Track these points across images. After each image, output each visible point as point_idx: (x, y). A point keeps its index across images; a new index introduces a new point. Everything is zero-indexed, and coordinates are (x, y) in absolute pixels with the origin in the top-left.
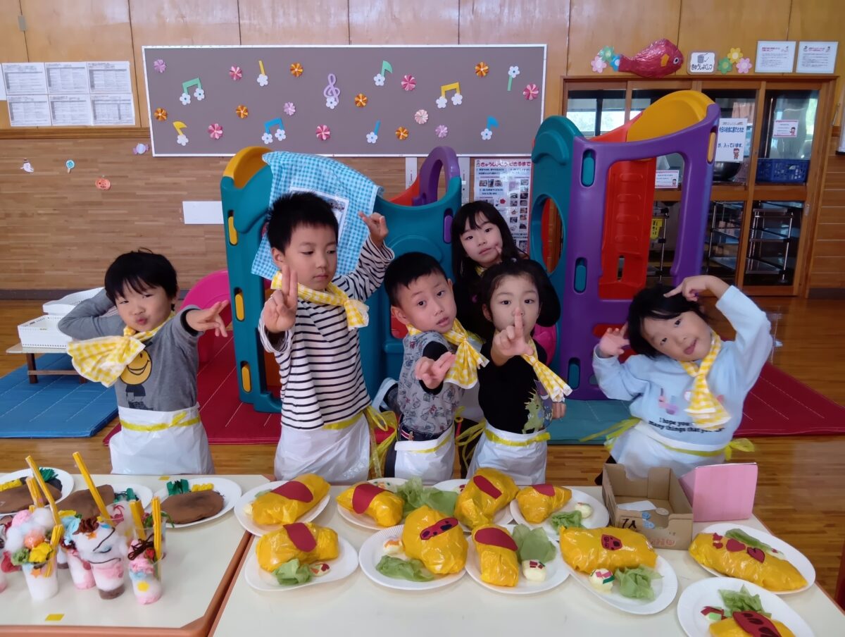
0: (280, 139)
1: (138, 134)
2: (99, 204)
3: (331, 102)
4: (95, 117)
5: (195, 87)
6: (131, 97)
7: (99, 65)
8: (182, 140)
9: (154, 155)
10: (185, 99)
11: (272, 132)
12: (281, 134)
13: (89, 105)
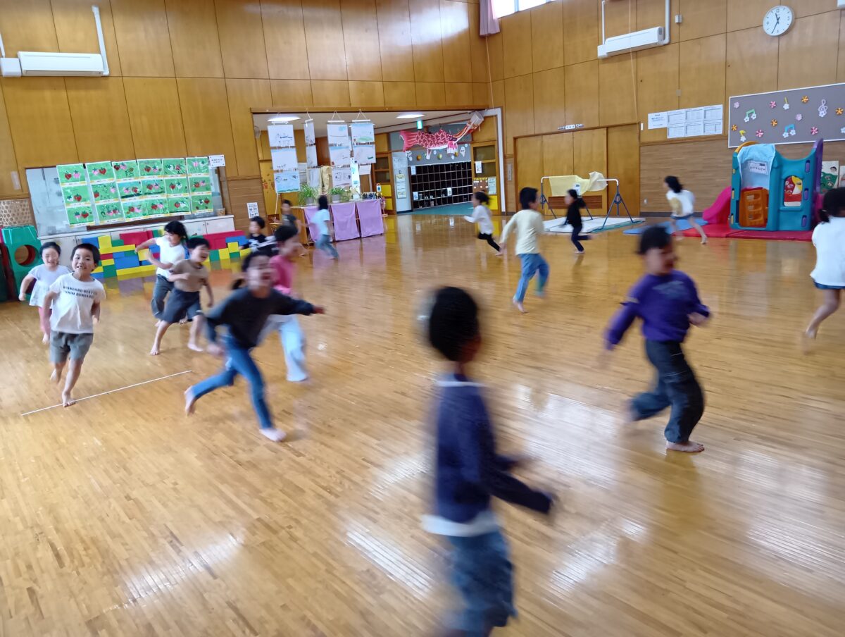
0: (792, 135)
1: (722, 138)
2: (701, 171)
3: (822, 114)
4: (704, 132)
5: (752, 113)
6: (721, 121)
7: (708, 107)
8: (743, 139)
9: (729, 147)
10: (747, 119)
11: (789, 131)
12: (793, 133)
13: (702, 126)
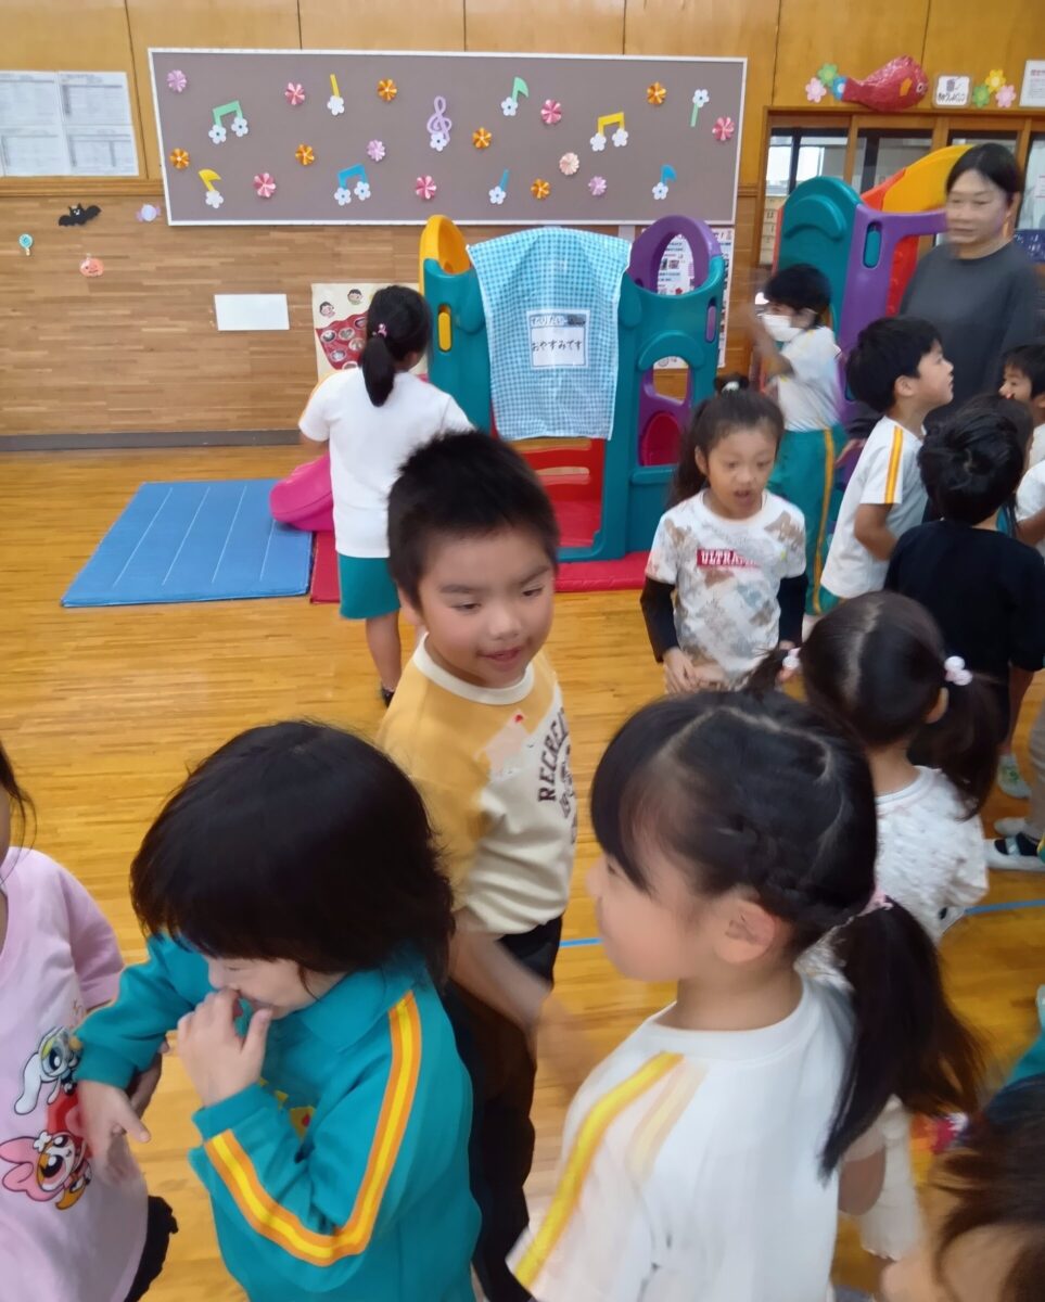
0: (362, 198)
1: (143, 189)
2: (87, 300)
3: (439, 141)
4: (74, 162)
5: (233, 114)
6: (130, 130)
7: (77, 78)
8: (214, 199)
9: (171, 223)
10: (218, 134)
11: (351, 186)
13: (62, 143)
